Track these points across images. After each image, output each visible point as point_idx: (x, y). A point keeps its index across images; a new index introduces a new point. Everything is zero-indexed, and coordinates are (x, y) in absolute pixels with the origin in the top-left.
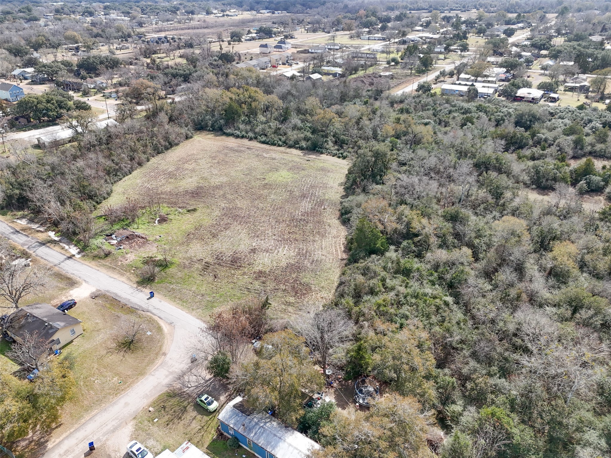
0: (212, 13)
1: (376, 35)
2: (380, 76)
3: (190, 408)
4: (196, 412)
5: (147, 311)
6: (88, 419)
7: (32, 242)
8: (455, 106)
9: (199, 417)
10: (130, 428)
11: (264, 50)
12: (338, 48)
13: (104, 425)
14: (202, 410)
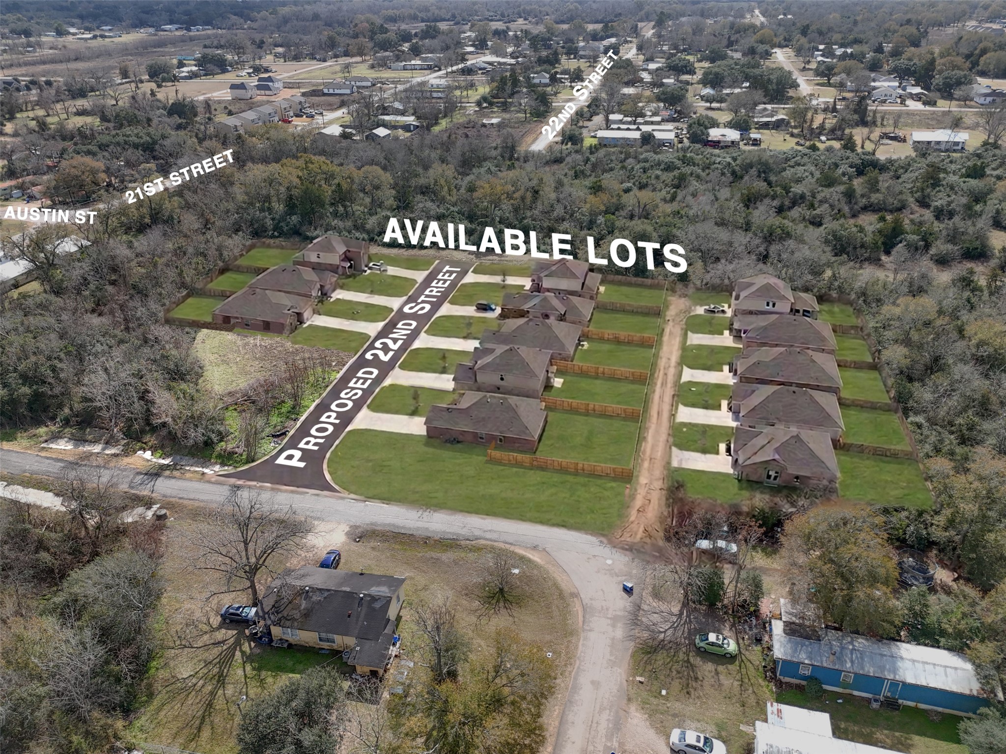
0: (69, 33)
1: (413, 62)
2: (484, 125)
3: (697, 661)
4: (710, 664)
5: (477, 539)
6: (557, 723)
7: (128, 477)
8: (646, 160)
9: (721, 668)
10: (638, 715)
11: (240, 93)
12: (369, 84)
13: (594, 725)
14: (716, 658)
